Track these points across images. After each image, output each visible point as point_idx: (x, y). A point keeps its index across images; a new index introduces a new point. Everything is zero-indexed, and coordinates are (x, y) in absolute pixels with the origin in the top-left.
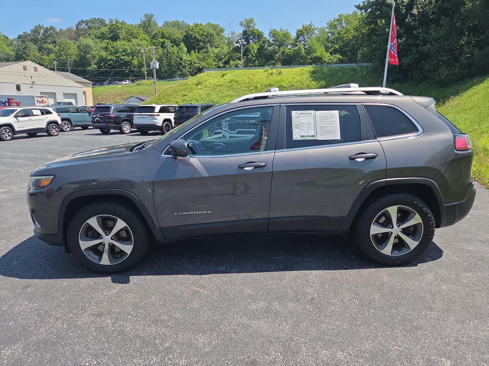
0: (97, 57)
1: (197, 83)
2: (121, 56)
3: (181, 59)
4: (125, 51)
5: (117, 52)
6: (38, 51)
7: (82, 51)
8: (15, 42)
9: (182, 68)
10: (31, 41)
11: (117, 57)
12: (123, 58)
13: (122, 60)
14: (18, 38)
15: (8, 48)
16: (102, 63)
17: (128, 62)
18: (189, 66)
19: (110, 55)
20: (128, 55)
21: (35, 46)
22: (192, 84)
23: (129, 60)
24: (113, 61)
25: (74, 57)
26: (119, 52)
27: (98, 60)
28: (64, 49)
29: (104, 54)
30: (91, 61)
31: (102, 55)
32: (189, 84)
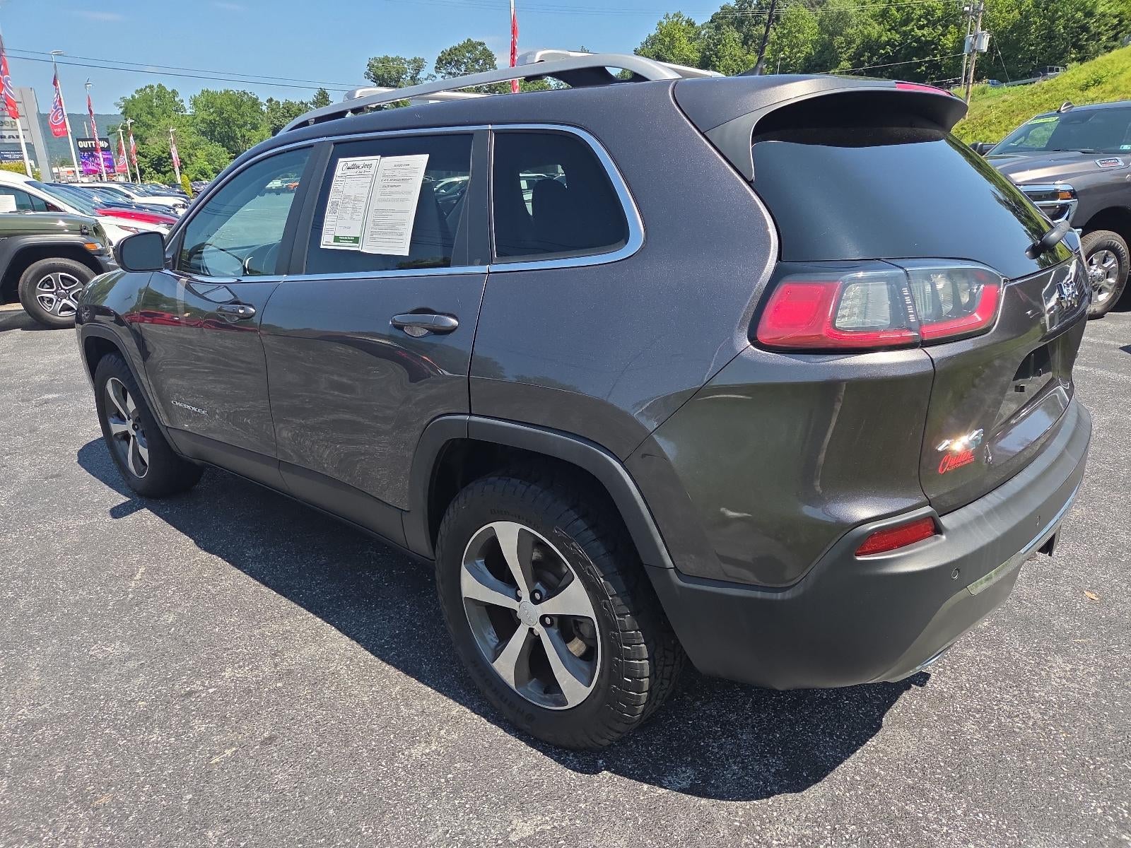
0: (858, 41)
1: (1088, 82)
2: (916, 29)
3: (1089, 14)
4: (929, 12)
5: (906, 22)
6: (740, 45)
7: (828, 31)
8: (703, 32)
9: (1087, 40)
10: (732, 24)
11: (905, 34)
12: (919, 33)
13: (918, 40)
14: (712, 22)
15: (691, 46)
16: (866, 54)
17: (932, 42)
18: (1111, 33)
19: (889, 30)
20: (933, 24)
21: (736, 35)
22: (1073, 85)
23: (935, 37)
24: (893, 46)
25: (808, 49)
26: (912, 20)
27: (858, 49)
28: (790, 32)
29: (875, 30)
30: (841, 53)
31: (869, 35)
32: (1060, 87)
